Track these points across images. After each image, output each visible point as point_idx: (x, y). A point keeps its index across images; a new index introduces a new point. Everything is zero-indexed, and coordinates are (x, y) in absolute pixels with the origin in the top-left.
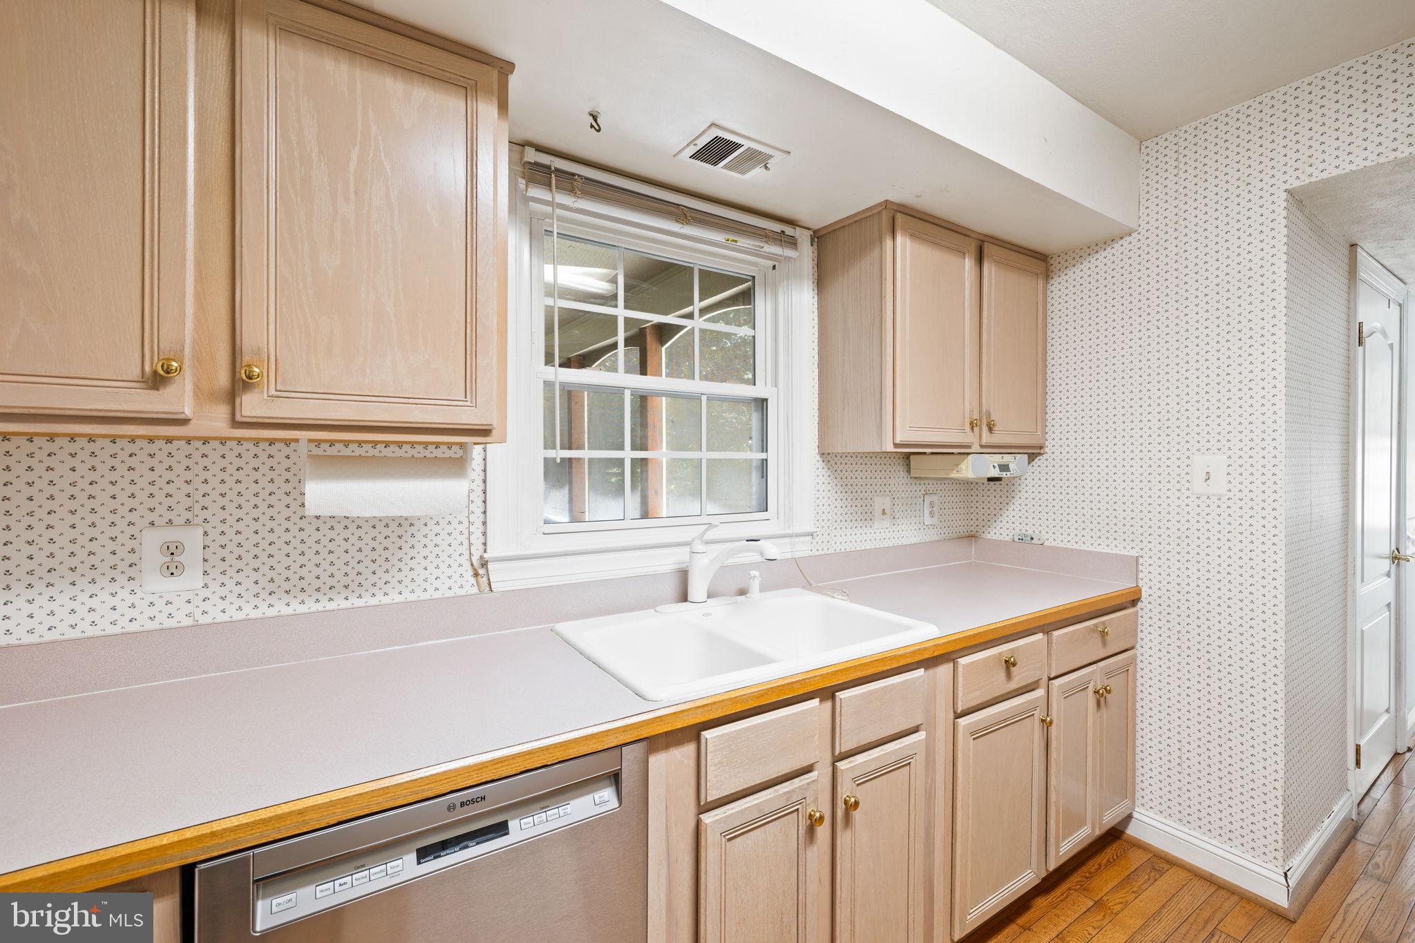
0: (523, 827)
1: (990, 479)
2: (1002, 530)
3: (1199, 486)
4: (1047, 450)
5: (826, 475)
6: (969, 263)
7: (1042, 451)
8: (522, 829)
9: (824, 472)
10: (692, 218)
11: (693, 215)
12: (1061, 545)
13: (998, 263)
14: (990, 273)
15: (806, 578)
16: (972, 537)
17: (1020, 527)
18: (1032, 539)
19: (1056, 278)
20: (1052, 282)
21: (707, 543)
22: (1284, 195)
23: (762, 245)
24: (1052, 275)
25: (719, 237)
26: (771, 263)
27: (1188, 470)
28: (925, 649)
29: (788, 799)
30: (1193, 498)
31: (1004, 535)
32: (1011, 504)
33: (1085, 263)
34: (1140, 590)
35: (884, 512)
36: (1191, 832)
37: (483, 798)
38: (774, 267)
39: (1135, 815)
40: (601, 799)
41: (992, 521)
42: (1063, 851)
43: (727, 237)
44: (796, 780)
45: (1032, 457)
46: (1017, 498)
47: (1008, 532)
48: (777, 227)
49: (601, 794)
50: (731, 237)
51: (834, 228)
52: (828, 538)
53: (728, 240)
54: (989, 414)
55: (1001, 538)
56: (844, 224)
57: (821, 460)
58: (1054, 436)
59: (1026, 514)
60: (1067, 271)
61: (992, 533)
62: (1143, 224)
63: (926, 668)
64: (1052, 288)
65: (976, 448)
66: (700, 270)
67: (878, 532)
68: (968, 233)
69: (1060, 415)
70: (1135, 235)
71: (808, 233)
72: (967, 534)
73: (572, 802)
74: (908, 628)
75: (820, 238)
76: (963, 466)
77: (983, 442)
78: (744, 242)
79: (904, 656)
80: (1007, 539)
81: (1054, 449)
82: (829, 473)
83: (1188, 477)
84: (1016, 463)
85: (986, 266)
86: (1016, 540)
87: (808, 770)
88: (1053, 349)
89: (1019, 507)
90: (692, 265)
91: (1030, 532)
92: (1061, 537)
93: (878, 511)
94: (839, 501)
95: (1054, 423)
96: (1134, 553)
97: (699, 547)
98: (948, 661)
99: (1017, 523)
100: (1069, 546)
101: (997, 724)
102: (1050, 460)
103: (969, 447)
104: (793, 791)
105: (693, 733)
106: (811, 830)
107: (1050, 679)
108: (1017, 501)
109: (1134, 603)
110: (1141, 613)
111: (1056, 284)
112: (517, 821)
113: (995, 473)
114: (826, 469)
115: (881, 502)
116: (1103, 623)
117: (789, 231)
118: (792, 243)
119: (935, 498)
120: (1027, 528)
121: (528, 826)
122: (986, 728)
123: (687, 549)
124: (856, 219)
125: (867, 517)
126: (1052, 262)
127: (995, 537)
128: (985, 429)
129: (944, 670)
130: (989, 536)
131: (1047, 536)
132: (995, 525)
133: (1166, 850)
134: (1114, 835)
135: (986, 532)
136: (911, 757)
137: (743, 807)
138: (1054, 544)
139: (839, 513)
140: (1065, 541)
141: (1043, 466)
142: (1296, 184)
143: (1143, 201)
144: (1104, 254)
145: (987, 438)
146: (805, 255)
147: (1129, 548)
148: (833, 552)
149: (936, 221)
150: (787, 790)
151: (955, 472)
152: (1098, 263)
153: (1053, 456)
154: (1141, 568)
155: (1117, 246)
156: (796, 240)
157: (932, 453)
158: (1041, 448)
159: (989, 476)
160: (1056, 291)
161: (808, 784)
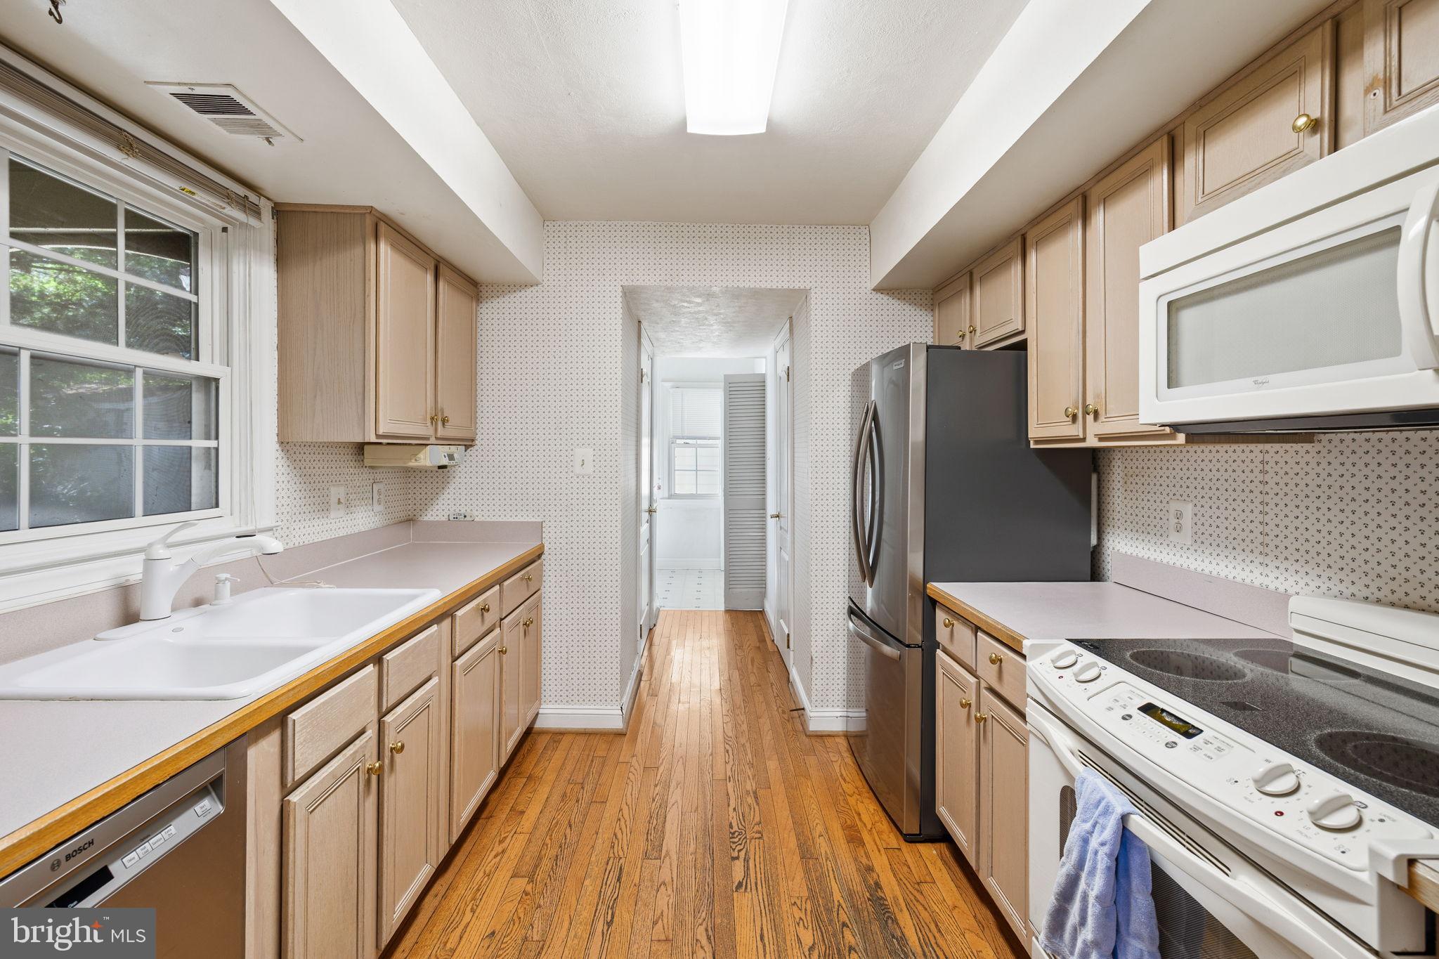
0: (128, 865)
1: (440, 467)
2: (439, 512)
3: (578, 469)
4: (477, 442)
5: (285, 465)
6: (430, 278)
7: (473, 443)
8: (126, 869)
9: (283, 462)
10: (140, 151)
11: (140, 147)
12: (488, 519)
13: (449, 283)
14: (444, 289)
15: (267, 576)
16: (410, 520)
17: (454, 508)
18: (465, 516)
19: (484, 303)
20: (481, 305)
21: (170, 546)
22: (621, 289)
23: (224, 205)
24: (481, 300)
25: (174, 183)
26: (221, 224)
27: (572, 458)
28: (438, 607)
29: (353, 760)
30: (575, 477)
31: (440, 516)
32: (446, 488)
33: (507, 297)
34: (544, 546)
35: (339, 502)
36: (575, 706)
37: (91, 843)
38: (225, 230)
39: (541, 711)
40: (204, 809)
41: (429, 504)
42: (509, 748)
43: (184, 186)
44: (357, 742)
45: (467, 447)
46: (452, 483)
47: (443, 513)
48: (241, 191)
49: (202, 805)
50: (189, 188)
51: (303, 209)
52: (287, 531)
53: (183, 190)
54: (442, 410)
55: (437, 519)
56: (317, 210)
57: (280, 449)
58: (482, 431)
59: (460, 497)
60: (492, 300)
61: (429, 515)
62: (546, 280)
63: (437, 623)
64: (481, 311)
65: (433, 440)
66: (127, 211)
67: (333, 521)
68: (429, 252)
69: (488, 415)
70: (540, 286)
71: (270, 205)
72: (405, 518)
73: (174, 823)
74: (414, 597)
75: (282, 212)
76: (421, 455)
77: (439, 435)
78: (202, 196)
79: (426, 615)
80: (443, 519)
81: (482, 442)
82: (288, 463)
83: (571, 463)
84: (458, 451)
85: (441, 284)
86: (451, 518)
87: (362, 732)
88: (481, 360)
89: (454, 491)
90: (114, 201)
91: (463, 511)
92: (488, 513)
93: (334, 500)
94: (298, 492)
95: (482, 420)
96: (539, 520)
97: (160, 552)
98: (448, 616)
99: (452, 505)
100: (494, 519)
101: (477, 660)
102: (480, 450)
103: (428, 439)
104: (356, 752)
105: (280, 721)
106: (368, 781)
107: (502, 619)
108: (452, 486)
109: (539, 556)
110: (544, 563)
111: (484, 308)
112: (119, 862)
113: (445, 461)
114: (285, 459)
115: (337, 492)
116: (527, 572)
117: (253, 197)
118: (255, 212)
119: (381, 486)
120: (460, 508)
121: (133, 862)
122: (471, 665)
123: (142, 556)
124: (333, 210)
125: (322, 506)
126: (481, 289)
127: (432, 519)
128: (440, 423)
129: (446, 623)
130: (426, 519)
131: (476, 513)
132: (432, 507)
133: (559, 726)
134: (529, 732)
135: (423, 515)
136: (430, 699)
137: (322, 777)
138: (483, 519)
139: (298, 505)
140: (491, 516)
141: (474, 456)
142: (626, 284)
143: (545, 265)
144: (520, 294)
145: (441, 432)
146: (266, 227)
147: (536, 516)
148: (292, 546)
149: (407, 235)
150: (352, 752)
151: (413, 461)
152: (515, 300)
153: (482, 447)
154: (544, 529)
155: (529, 291)
156: (260, 209)
157: (388, 444)
158: (473, 440)
159: (441, 464)
160: (484, 313)
161: (367, 742)
